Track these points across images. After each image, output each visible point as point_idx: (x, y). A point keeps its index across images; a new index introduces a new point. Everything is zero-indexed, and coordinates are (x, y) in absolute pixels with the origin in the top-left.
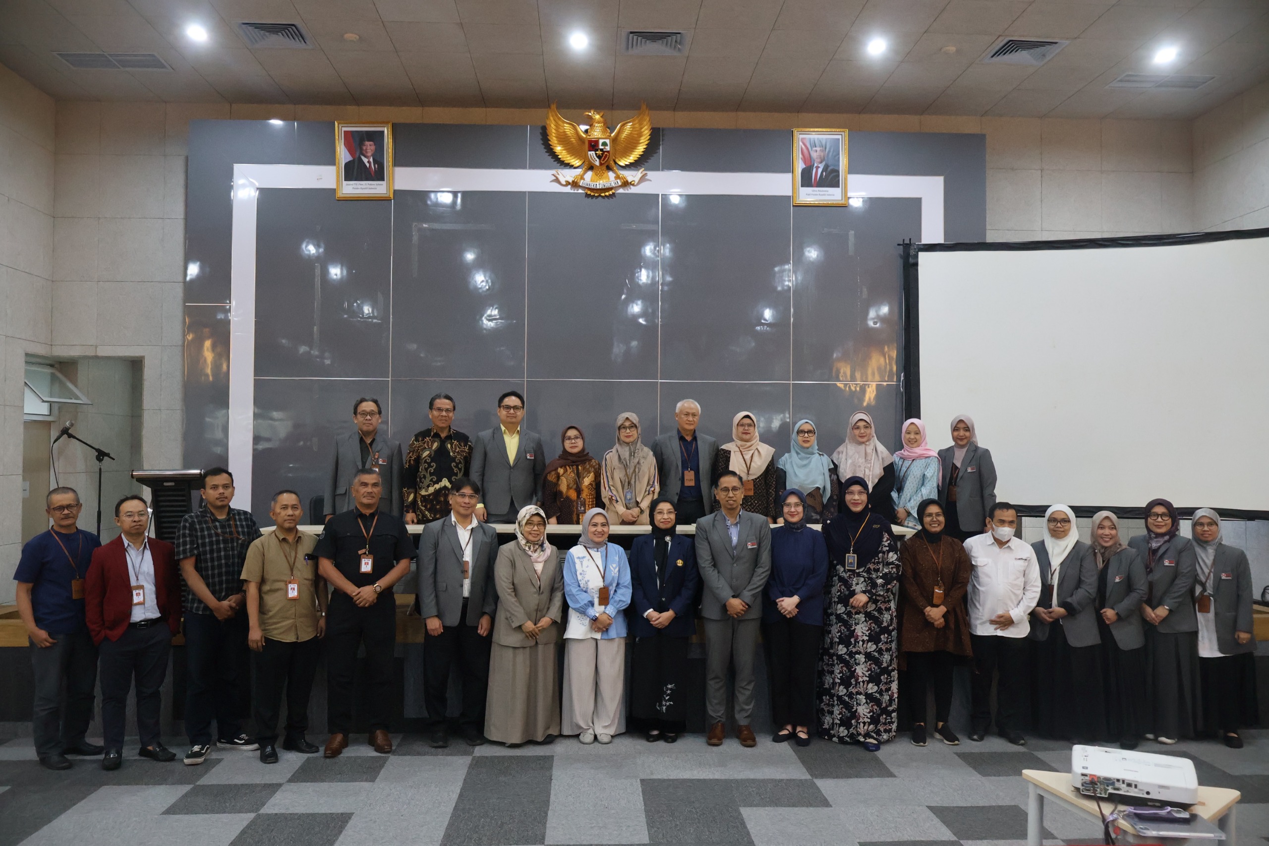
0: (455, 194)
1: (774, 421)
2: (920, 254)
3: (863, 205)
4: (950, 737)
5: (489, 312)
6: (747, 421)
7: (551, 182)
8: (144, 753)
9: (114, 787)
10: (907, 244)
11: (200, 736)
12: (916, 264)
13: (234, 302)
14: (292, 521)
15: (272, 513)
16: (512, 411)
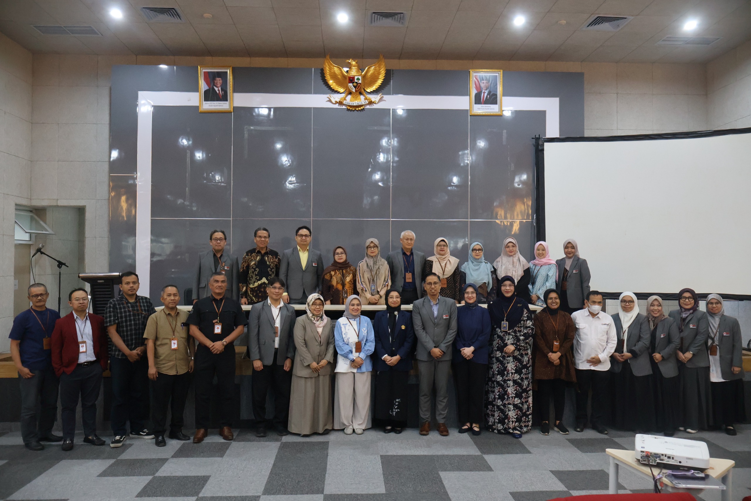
0: (270, 109)
1: (459, 243)
2: (545, 144)
3: (512, 115)
4: (564, 430)
5: (290, 179)
6: (443, 243)
7: (326, 101)
8: (86, 440)
9: (69, 460)
10: (538, 138)
11: (121, 431)
12: (543, 150)
13: (139, 174)
14: (173, 303)
15: (162, 299)
16: (304, 238)
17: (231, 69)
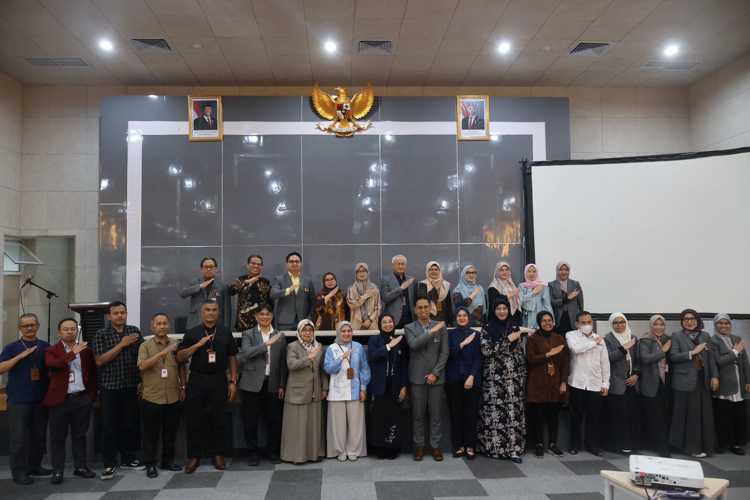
0: (259, 137)
1: (449, 266)
2: (533, 167)
3: (499, 139)
4: (558, 452)
5: (280, 206)
6: (435, 267)
7: (316, 129)
8: (77, 473)
9: (59, 494)
10: (525, 162)
11: (111, 462)
12: (530, 173)
13: (129, 203)
14: (163, 332)
15: (152, 327)
16: (295, 263)
17: (220, 97)
